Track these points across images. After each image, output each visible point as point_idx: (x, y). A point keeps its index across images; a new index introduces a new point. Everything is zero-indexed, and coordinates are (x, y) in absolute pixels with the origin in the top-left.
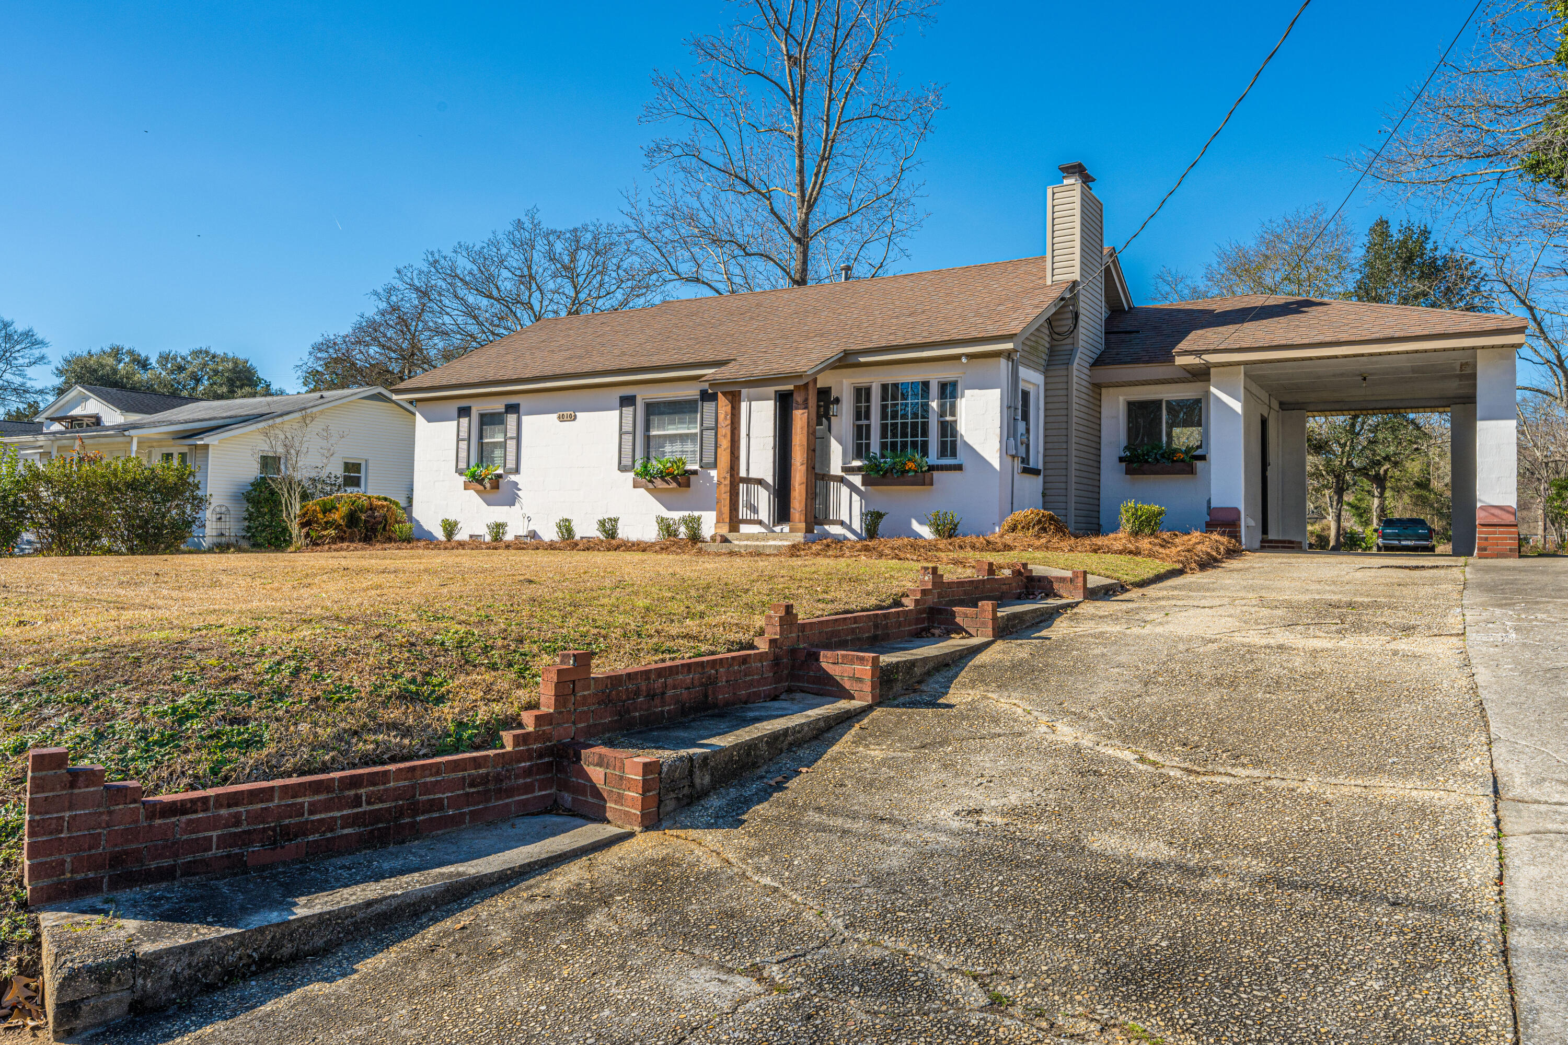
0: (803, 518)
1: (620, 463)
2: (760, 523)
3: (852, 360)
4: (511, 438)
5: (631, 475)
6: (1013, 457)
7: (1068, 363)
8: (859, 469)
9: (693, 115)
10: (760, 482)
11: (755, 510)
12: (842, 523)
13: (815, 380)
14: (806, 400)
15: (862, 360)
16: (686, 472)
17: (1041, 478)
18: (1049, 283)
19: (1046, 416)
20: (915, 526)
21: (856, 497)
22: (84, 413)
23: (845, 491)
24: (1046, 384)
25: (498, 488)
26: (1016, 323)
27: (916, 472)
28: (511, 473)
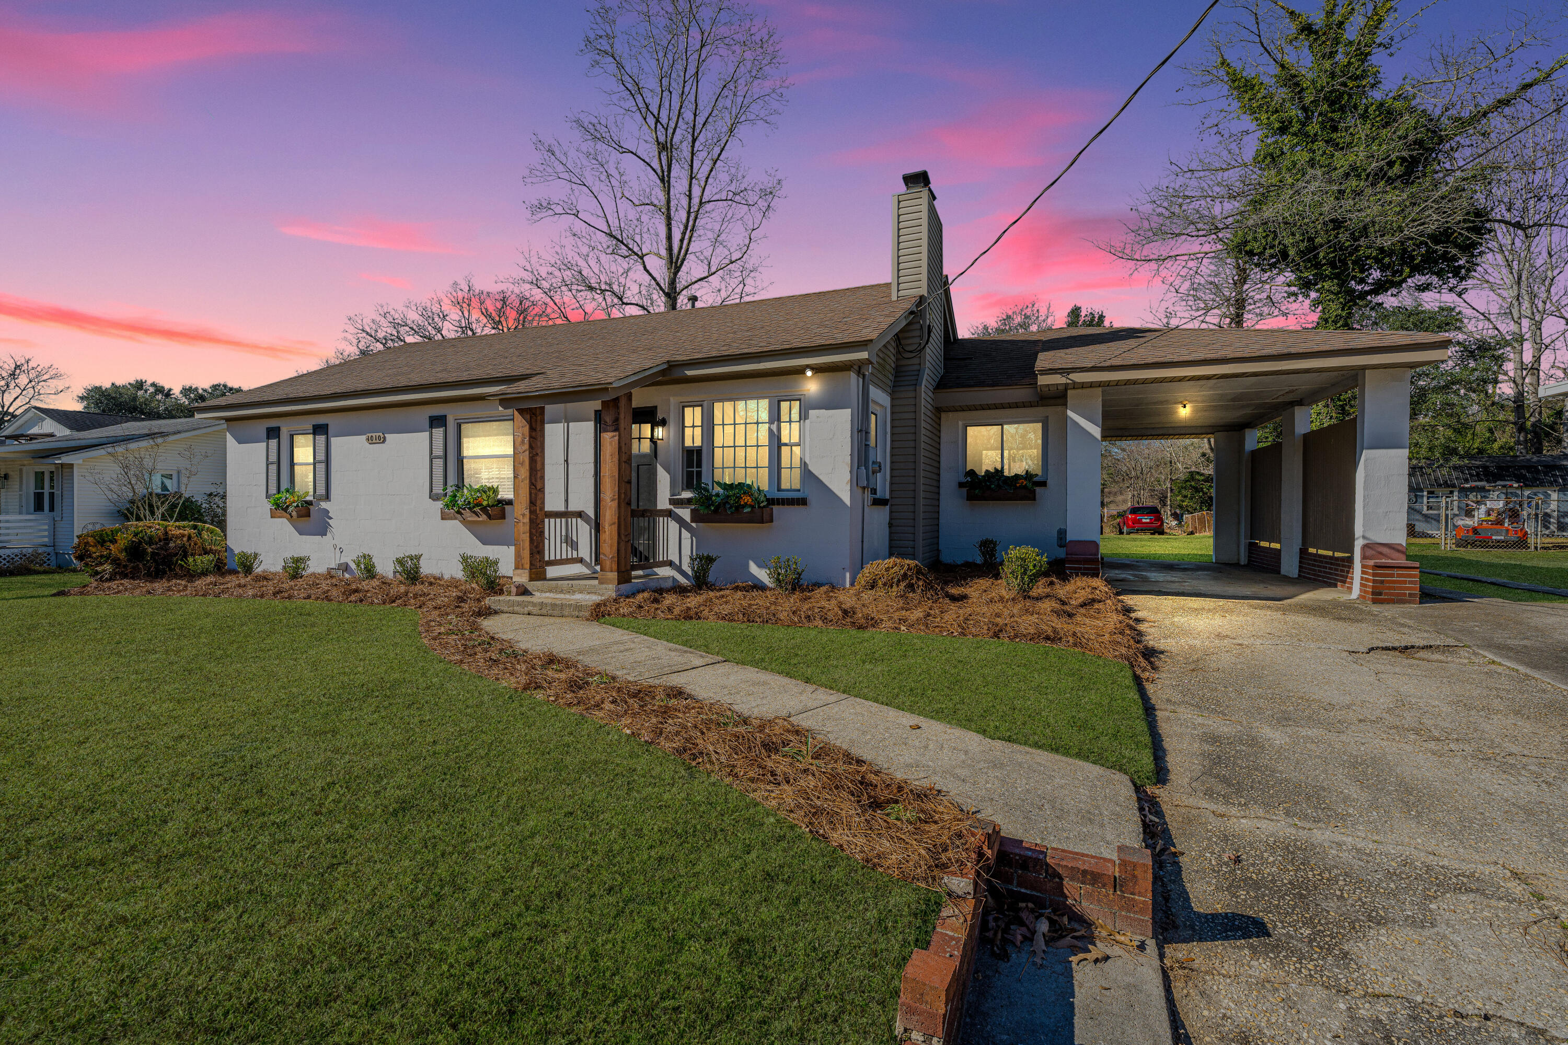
0: (615, 567)
1: (431, 490)
2: (581, 561)
3: (677, 374)
4: (320, 462)
5: (440, 504)
6: (864, 488)
7: (916, 384)
8: (689, 501)
9: (573, 180)
10: (580, 514)
11: (574, 545)
12: (670, 564)
13: (629, 396)
14: (617, 420)
15: (689, 373)
16: (500, 501)
17: (887, 507)
18: (894, 298)
19: (892, 441)
20: (754, 569)
21: (686, 534)
22: (41, 432)
23: (673, 526)
24: (892, 406)
25: (309, 515)
26: (868, 330)
27: (752, 507)
28: (320, 500)
